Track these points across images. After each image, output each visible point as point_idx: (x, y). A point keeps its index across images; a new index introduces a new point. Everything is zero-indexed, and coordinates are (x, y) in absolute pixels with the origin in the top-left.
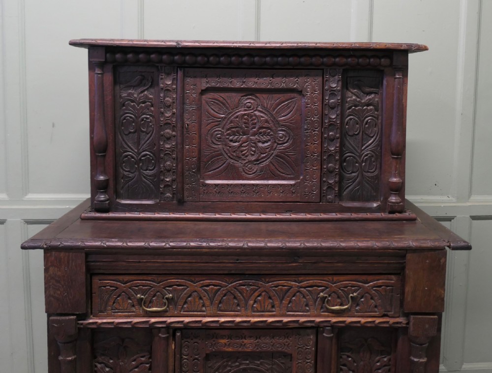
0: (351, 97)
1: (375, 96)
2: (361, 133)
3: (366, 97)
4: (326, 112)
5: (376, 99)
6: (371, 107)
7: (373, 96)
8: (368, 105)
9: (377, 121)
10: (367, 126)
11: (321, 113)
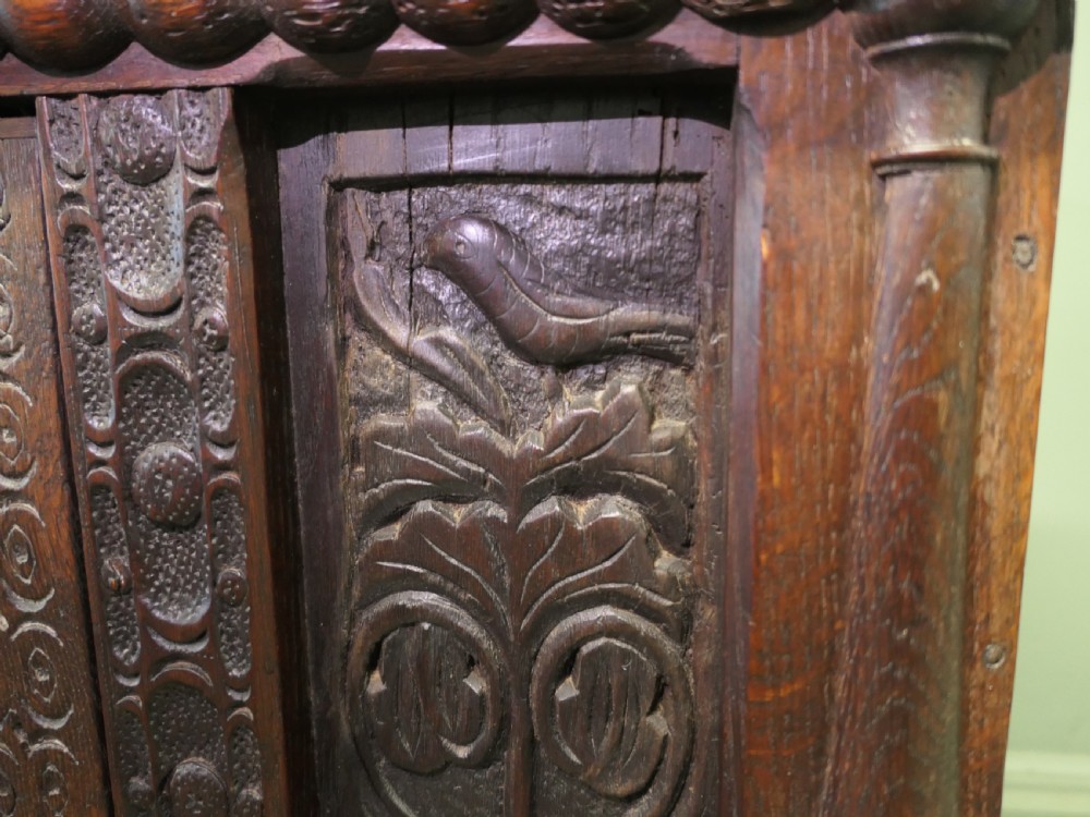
0: (398, 401)
1: (657, 384)
2: (513, 753)
3: (555, 395)
4: (116, 567)
5: (667, 426)
6: (615, 508)
7: (629, 382)
8: (576, 485)
9: (670, 647)
10: (567, 690)
11: (68, 575)
